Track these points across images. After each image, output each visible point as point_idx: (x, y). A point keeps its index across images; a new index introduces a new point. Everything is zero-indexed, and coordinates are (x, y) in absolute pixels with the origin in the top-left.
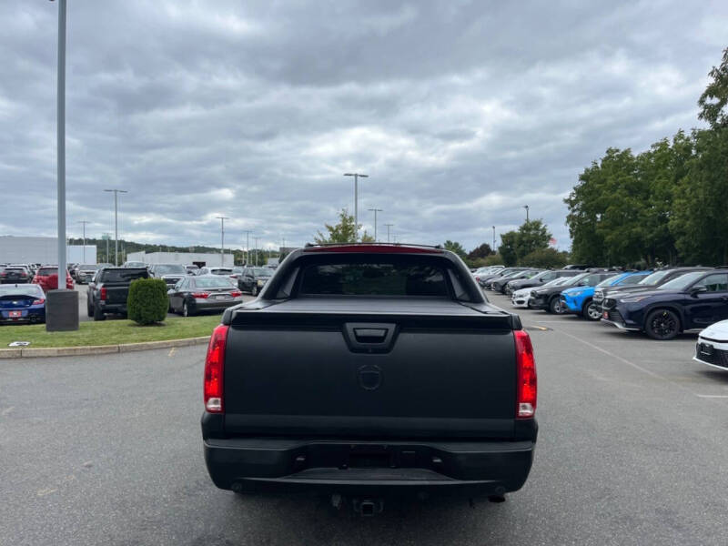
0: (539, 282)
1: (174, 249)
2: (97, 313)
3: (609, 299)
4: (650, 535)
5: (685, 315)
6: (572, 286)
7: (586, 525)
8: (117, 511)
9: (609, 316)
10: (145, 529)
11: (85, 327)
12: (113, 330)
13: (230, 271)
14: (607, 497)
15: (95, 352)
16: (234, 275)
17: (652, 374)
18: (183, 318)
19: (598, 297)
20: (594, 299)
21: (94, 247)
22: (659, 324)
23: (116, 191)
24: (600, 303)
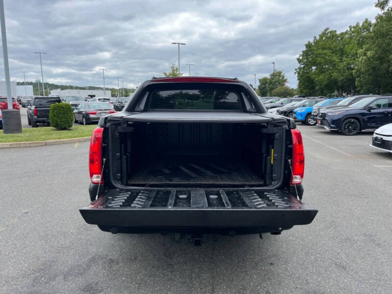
0: (281, 105)
1: (77, 88)
2: (33, 123)
3: (322, 113)
4: (363, 250)
5: (363, 121)
6: (300, 107)
7: (324, 244)
8: (42, 241)
9: (321, 122)
10: (59, 252)
11: (26, 131)
12: (42, 133)
13: (109, 99)
14: (334, 226)
15: (32, 145)
16: (111, 102)
17: (347, 154)
18: (82, 126)
19: (314, 112)
20: (312, 114)
21: (31, 86)
22: (348, 126)
23: (40, 53)
24: (316, 116)
